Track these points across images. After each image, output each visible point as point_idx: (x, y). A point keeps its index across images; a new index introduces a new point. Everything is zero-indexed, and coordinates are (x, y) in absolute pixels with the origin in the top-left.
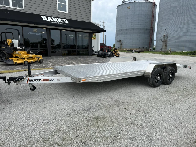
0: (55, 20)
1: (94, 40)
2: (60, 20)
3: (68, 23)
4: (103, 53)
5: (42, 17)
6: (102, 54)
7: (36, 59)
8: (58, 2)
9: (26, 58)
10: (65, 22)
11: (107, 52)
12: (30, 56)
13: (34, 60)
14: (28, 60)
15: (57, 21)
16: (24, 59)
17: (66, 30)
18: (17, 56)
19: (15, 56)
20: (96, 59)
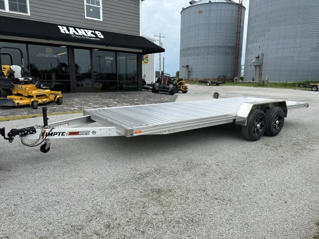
0: (81, 32)
1: (146, 65)
2: (89, 33)
3: (102, 37)
4: (161, 86)
5: (60, 27)
6: (159, 87)
7: (52, 97)
8: (85, 3)
9: (35, 96)
10: (98, 36)
11: (168, 84)
12: (41, 92)
13: (49, 99)
14: (38, 99)
15: (85, 35)
16: (32, 97)
17: (101, 49)
18: (19, 92)
19: (16, 93)
20: (149, 97)
